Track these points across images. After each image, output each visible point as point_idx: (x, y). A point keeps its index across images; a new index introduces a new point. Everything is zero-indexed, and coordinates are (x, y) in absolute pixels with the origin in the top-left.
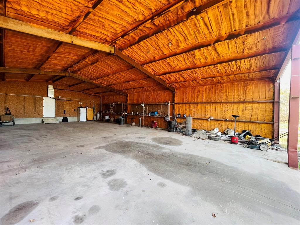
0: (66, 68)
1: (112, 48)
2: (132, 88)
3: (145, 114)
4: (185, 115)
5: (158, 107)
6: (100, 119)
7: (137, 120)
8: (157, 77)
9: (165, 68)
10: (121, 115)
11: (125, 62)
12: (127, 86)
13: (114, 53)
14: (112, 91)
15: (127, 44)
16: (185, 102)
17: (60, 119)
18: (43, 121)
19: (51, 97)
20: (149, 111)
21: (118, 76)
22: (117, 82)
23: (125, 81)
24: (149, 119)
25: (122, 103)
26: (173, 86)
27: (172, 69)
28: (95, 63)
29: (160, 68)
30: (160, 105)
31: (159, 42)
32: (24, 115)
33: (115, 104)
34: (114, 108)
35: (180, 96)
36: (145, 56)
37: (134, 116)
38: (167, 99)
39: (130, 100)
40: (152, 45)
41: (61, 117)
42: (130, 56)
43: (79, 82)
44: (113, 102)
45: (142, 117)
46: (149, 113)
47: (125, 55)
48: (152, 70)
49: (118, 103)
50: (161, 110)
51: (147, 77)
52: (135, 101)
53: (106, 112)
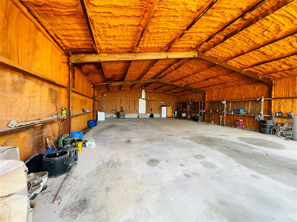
0: (156, 75)
1: (196, 53)
2: (211, 85)
3: (227, 112)
4: (290, 113)
5: (244, 104)
6: (177, 116)
7: (216, 118)
8: (245, 70)
9: (256, 58)
10: (198, 113)
11: (207, 62)
12: (206, 83)
13: (198, 56)
14: (189, 90)
15: (211, 45)
16: (291, 96)
17: (149, 115)
18: (139, 116)
19: (143, 99)
20: (231, 108)
21: (197, 76)
22: (196, 81)
23: (204, 80)
24: (232, 117)
25: (199, 101)
26: (269, 77)
27: (267, 58)
28: (178, 68)
29: (249, 60)
30: (249, 101)
31: (249, 34)
32: (129, 112)
33: (192, 102)
34: (191, 106)
35: (281, 89)
36: (230, 51)
37: (212, 114)
38: (260, 94)
39: (208, 97)
40: (241, 39)
41: (149, 113)
42: (212, 55)
43: (162, 85)
44: (189, 100)
45: (223, 114)
46: (231, 110)
47: (208, 55)
48: (238, 64)
49: (196, 101)
50: (249, 107)
51: (231, 72)
52: (214, 99)
53: (183, 110)
